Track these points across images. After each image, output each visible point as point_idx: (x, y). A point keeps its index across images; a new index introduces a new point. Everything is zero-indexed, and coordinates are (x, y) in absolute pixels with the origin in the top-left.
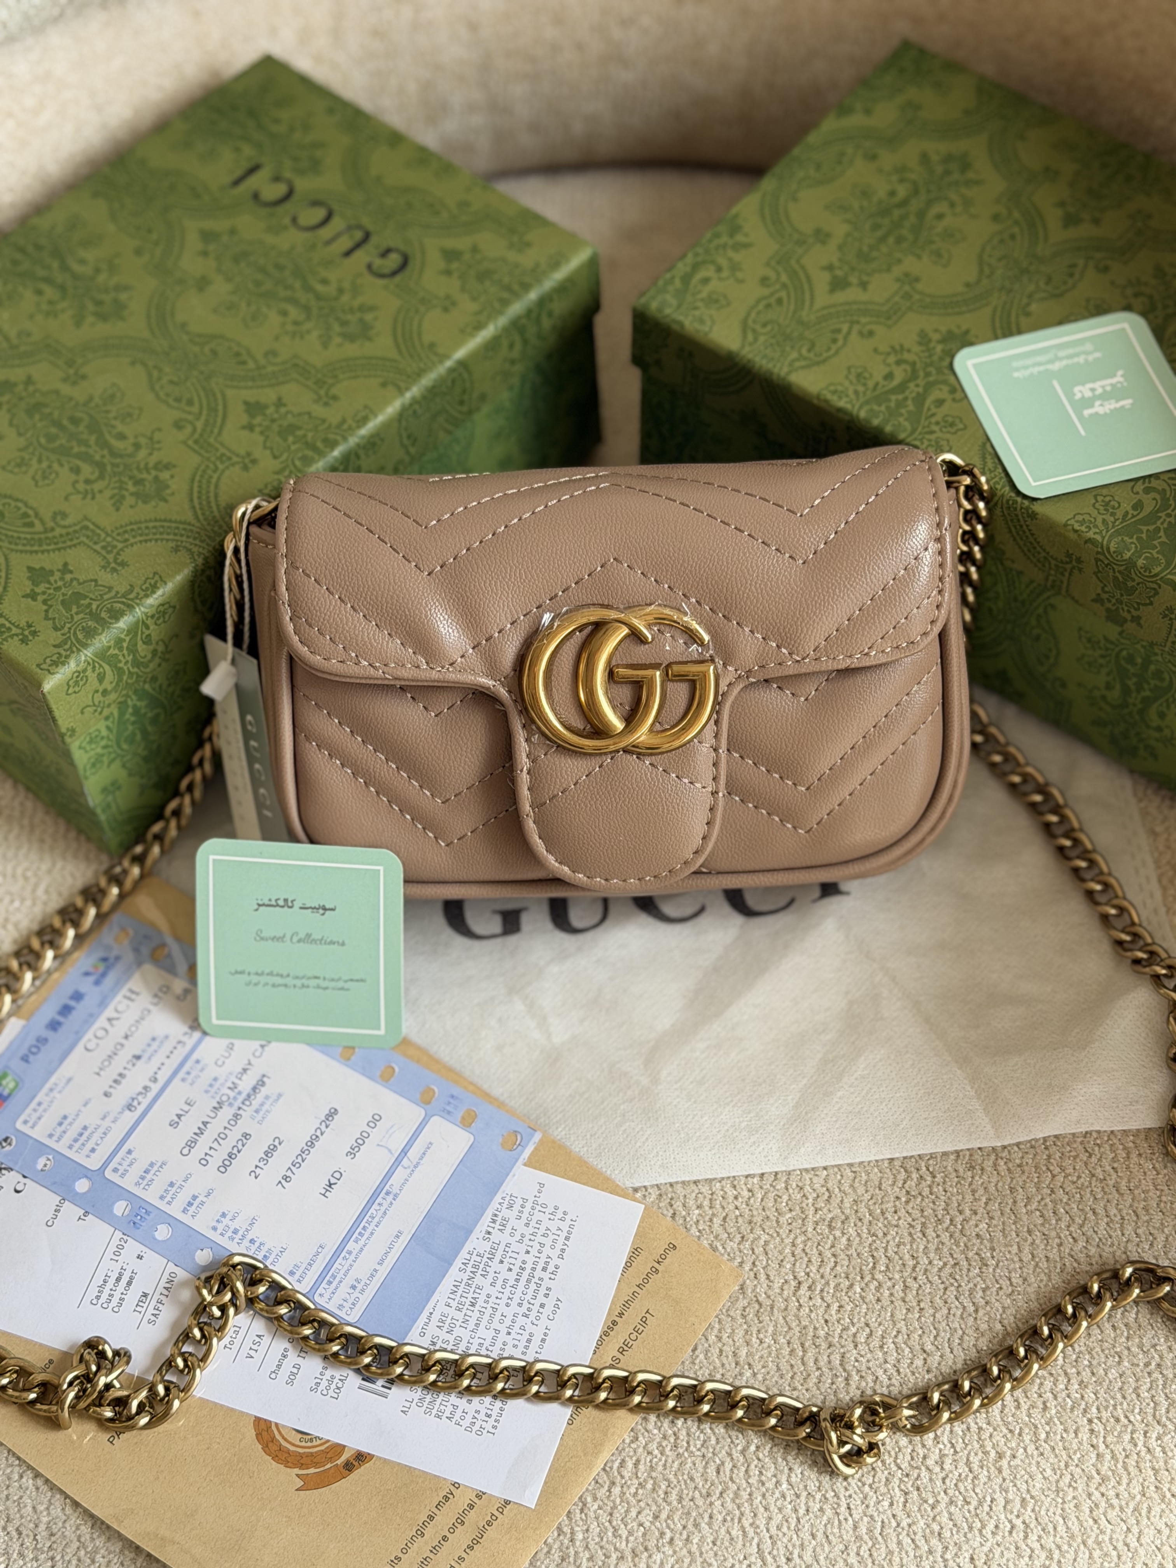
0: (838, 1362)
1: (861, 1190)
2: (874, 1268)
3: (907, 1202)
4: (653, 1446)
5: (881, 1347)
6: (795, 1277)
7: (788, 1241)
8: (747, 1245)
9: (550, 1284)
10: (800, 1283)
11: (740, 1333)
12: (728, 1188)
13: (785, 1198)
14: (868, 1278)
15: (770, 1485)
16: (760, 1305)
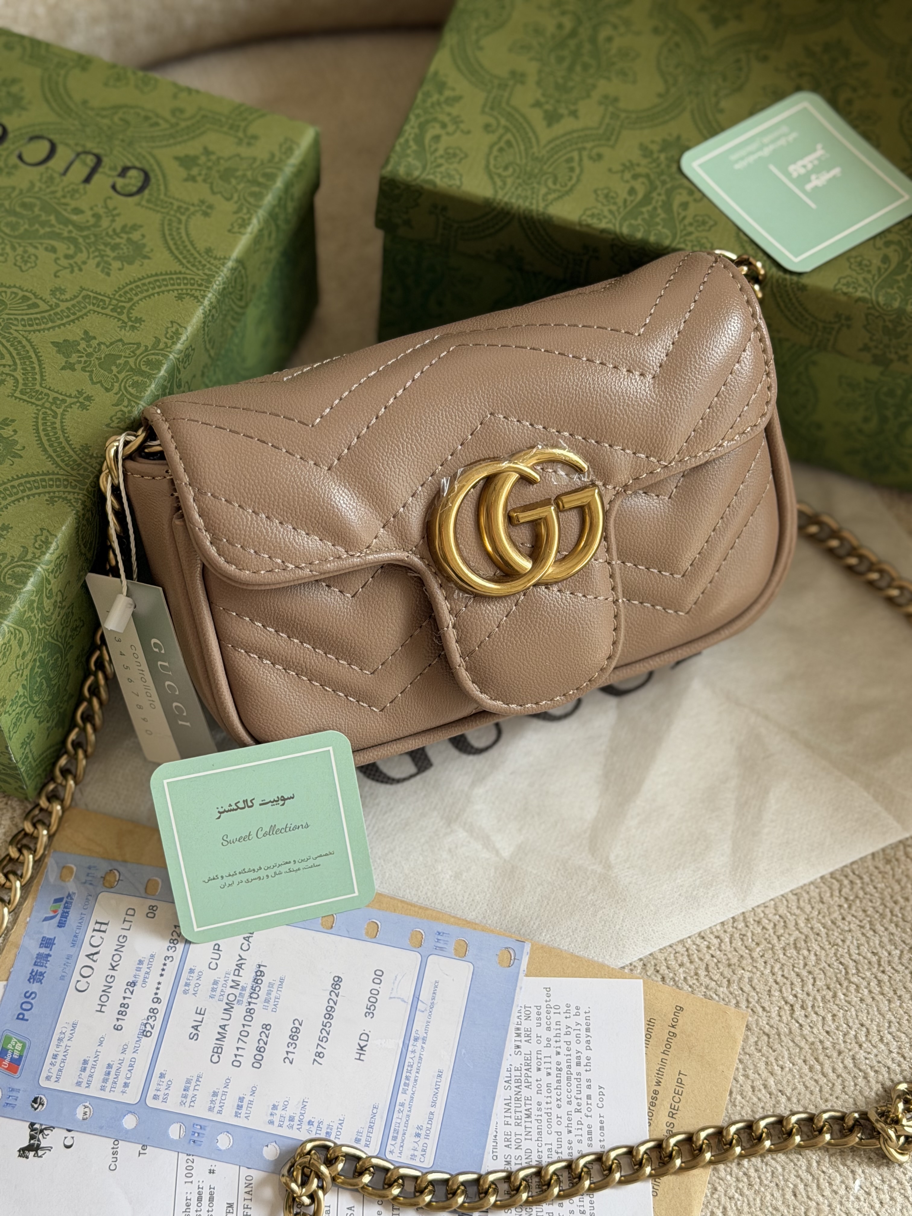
0: (851, 1065)
1: (808, 909)
2: (847, 973)
3: (850, 907)
4: (732, 1191)
5: (881, 1040)
6: (786, 1003)
7: (767, 971)
8: (735, 986)
9: (588, 1075)
10: (792, 1006)
11: (762, 1066)
12: (698, 941)
13: (749, 934)
14: (845, 984)
15: (842, 1192)
16: (768, 1036)
